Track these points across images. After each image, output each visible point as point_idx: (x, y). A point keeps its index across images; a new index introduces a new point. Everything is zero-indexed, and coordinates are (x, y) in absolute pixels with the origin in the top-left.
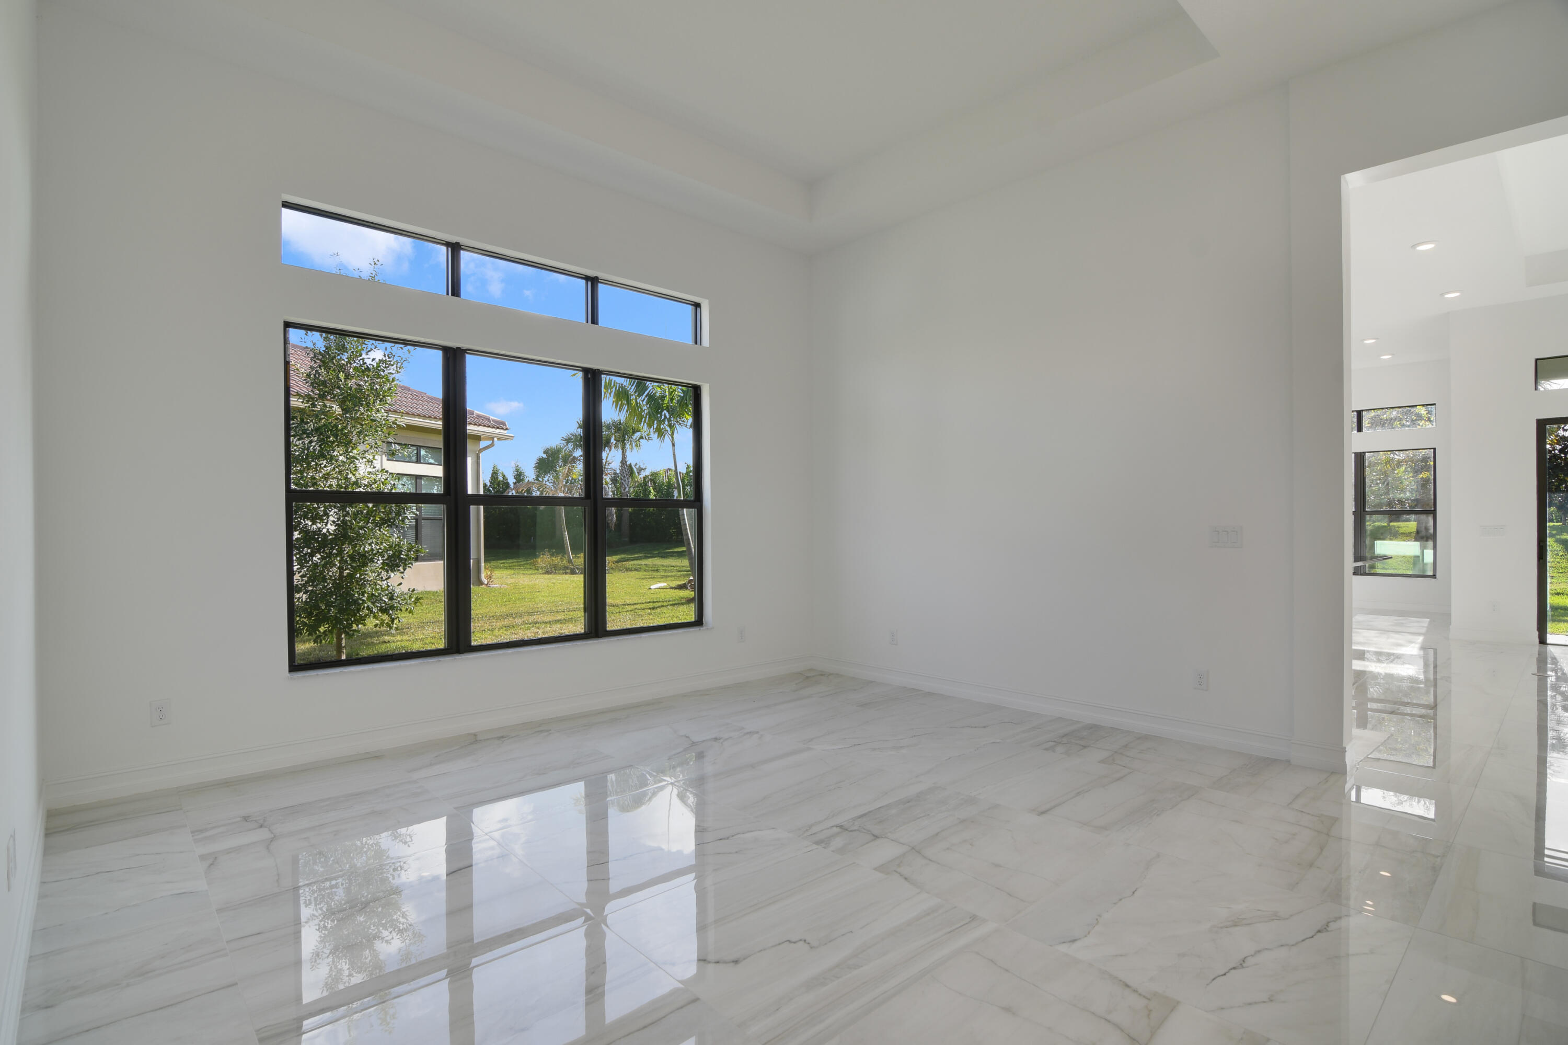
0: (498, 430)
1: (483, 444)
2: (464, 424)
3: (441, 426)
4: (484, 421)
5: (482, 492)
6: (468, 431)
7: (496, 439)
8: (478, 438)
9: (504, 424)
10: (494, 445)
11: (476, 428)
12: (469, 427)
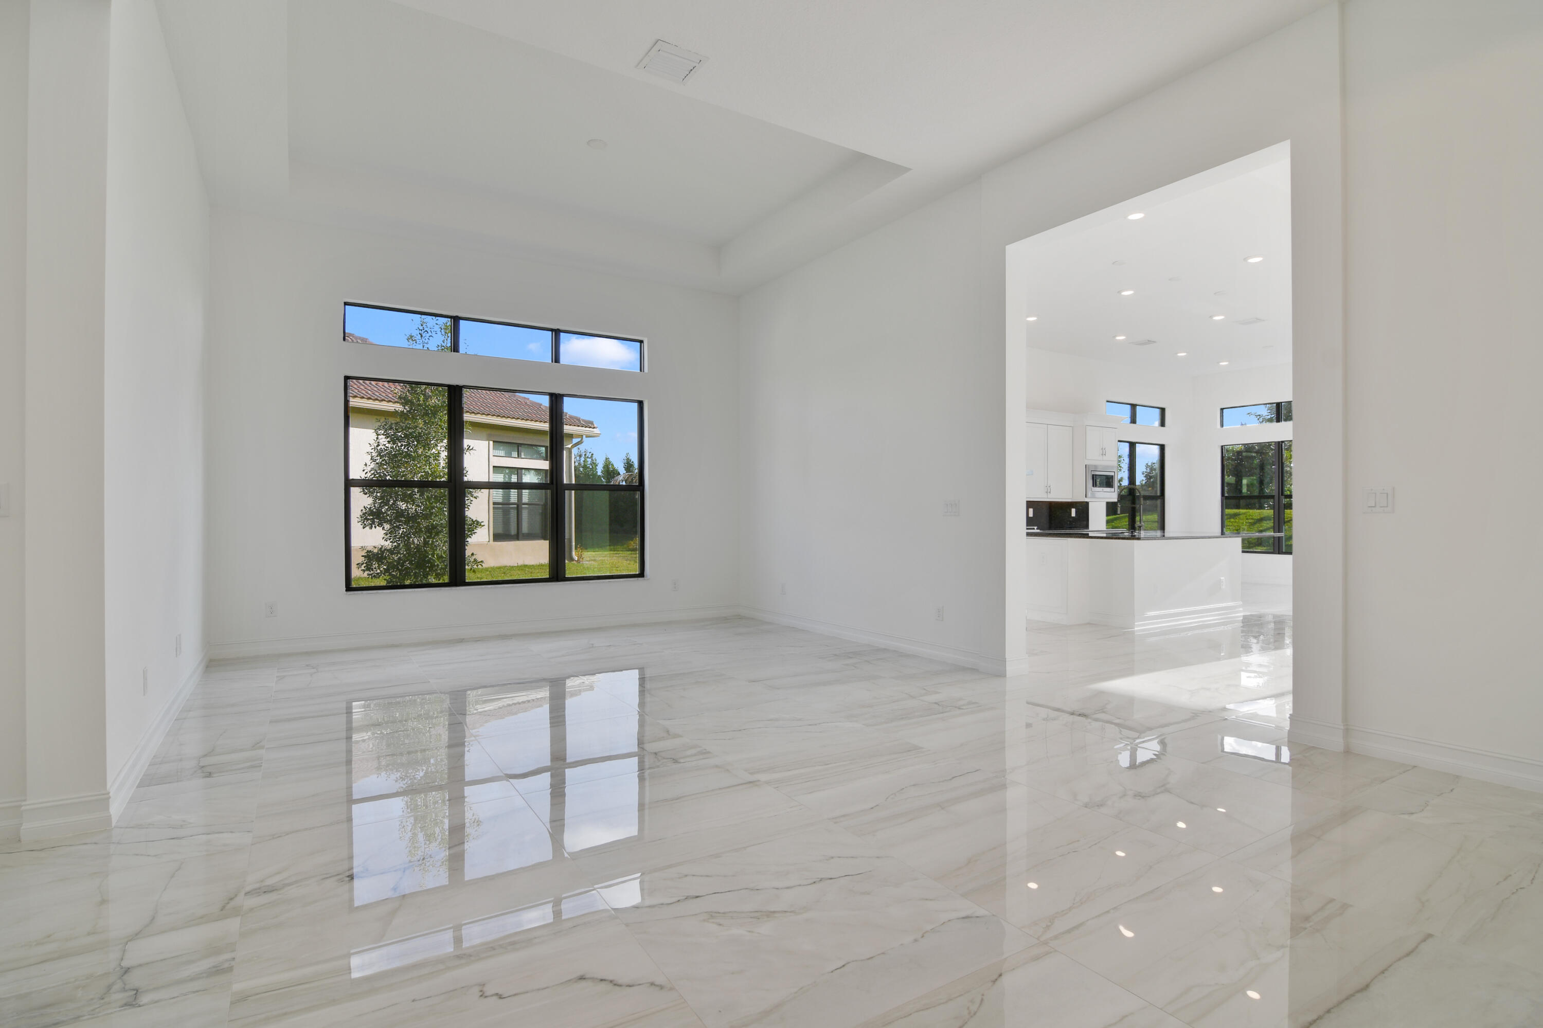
0: (587, 429)
1: (575, 441)
2: (562, 424)
3: (548, 428)
4: (577, 422)
5: (574, 482)
6: (564, 431)
7: (584, 437)
8: (571, 436)
9: (592, 423)
10: (582, 443)
11: (571, 427)
12: (566, 427)
